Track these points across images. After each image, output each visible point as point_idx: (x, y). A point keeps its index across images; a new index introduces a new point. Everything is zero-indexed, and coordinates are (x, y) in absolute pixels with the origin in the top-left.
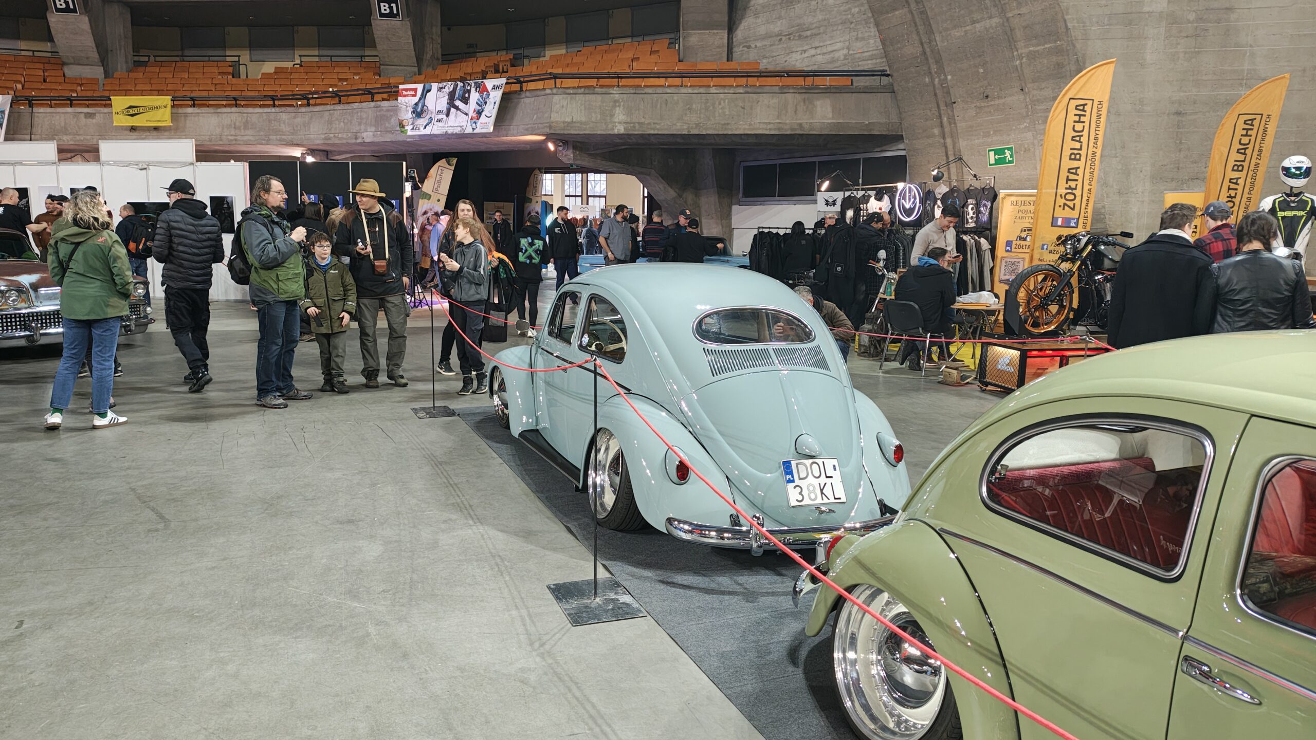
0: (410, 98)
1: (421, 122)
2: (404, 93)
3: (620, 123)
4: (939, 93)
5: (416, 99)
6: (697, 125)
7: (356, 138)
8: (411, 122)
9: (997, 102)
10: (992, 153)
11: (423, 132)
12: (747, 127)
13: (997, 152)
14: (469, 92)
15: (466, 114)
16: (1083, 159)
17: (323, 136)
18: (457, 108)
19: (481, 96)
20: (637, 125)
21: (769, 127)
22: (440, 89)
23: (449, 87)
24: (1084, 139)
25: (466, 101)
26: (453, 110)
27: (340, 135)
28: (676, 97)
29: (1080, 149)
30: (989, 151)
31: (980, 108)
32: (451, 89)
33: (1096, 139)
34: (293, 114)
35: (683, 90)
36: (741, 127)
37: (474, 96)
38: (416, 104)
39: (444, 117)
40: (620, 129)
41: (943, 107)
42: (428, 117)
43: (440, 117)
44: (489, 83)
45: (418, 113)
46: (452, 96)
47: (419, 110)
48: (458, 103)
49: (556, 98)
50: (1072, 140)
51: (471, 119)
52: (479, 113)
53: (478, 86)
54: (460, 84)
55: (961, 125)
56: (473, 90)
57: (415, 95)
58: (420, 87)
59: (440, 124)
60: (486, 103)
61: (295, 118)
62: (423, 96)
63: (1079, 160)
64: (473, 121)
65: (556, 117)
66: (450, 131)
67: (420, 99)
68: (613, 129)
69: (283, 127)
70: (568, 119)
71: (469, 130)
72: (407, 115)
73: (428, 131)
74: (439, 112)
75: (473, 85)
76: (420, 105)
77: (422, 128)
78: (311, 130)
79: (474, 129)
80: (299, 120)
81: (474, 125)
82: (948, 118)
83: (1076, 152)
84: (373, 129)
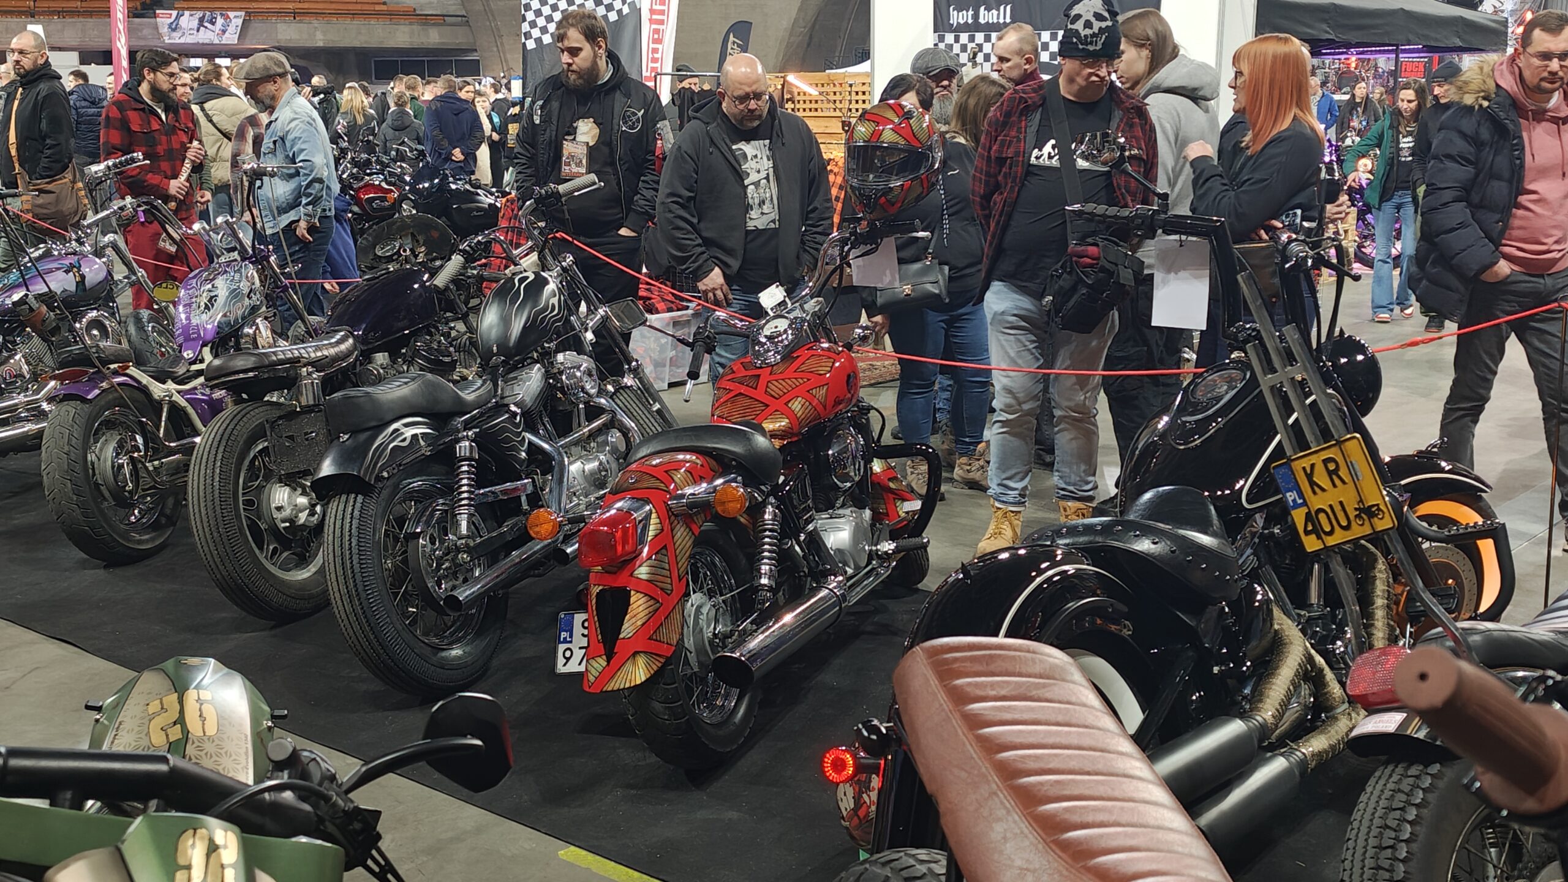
0: (165, 19)
1: (174, 34)
2: (160, 15)
3: (320, 40)
5: (171, 20)
8: (168, 34)
11: (179, 41)
14: (216, 18)
15: (213, 31)
18: (206, 28)
19: (226, 22)
20: (331, 41)
22: (191, 15)
23: (200, 14)
25: (213, 24)
26: (202, 28)
32: (201, 16)
36: (391, 43)
37: (220, 21)
38: (172, 23)
39: (196, 32)
40: (320, 44)
42: (182, 32)
43: (192, 32)
44: (231, 14)
46: (201, 20)
47: (174, 27)
48: (206, 24)
49: (279, 25)
52: (224, 32)
53: (222, 15)
54: (208, 13)
56: (219, 17)
57: (170, 18)
58: (174, 13)
59: (192, 37)
60: (229, 26)
62: (178, 18)
64: (219, 36)
65: (280, 37)
66: (201, 41)
67: (175, 20)
68: (317, 44)
70: (289, 37)
71: (216, 41)
72: (164, 30)
73: (182, 40)
74: (191, 29)
75: (219, 14)
76: (175, 24)
77: (178, 39)
79: (220, 40)
81: (220, 38)
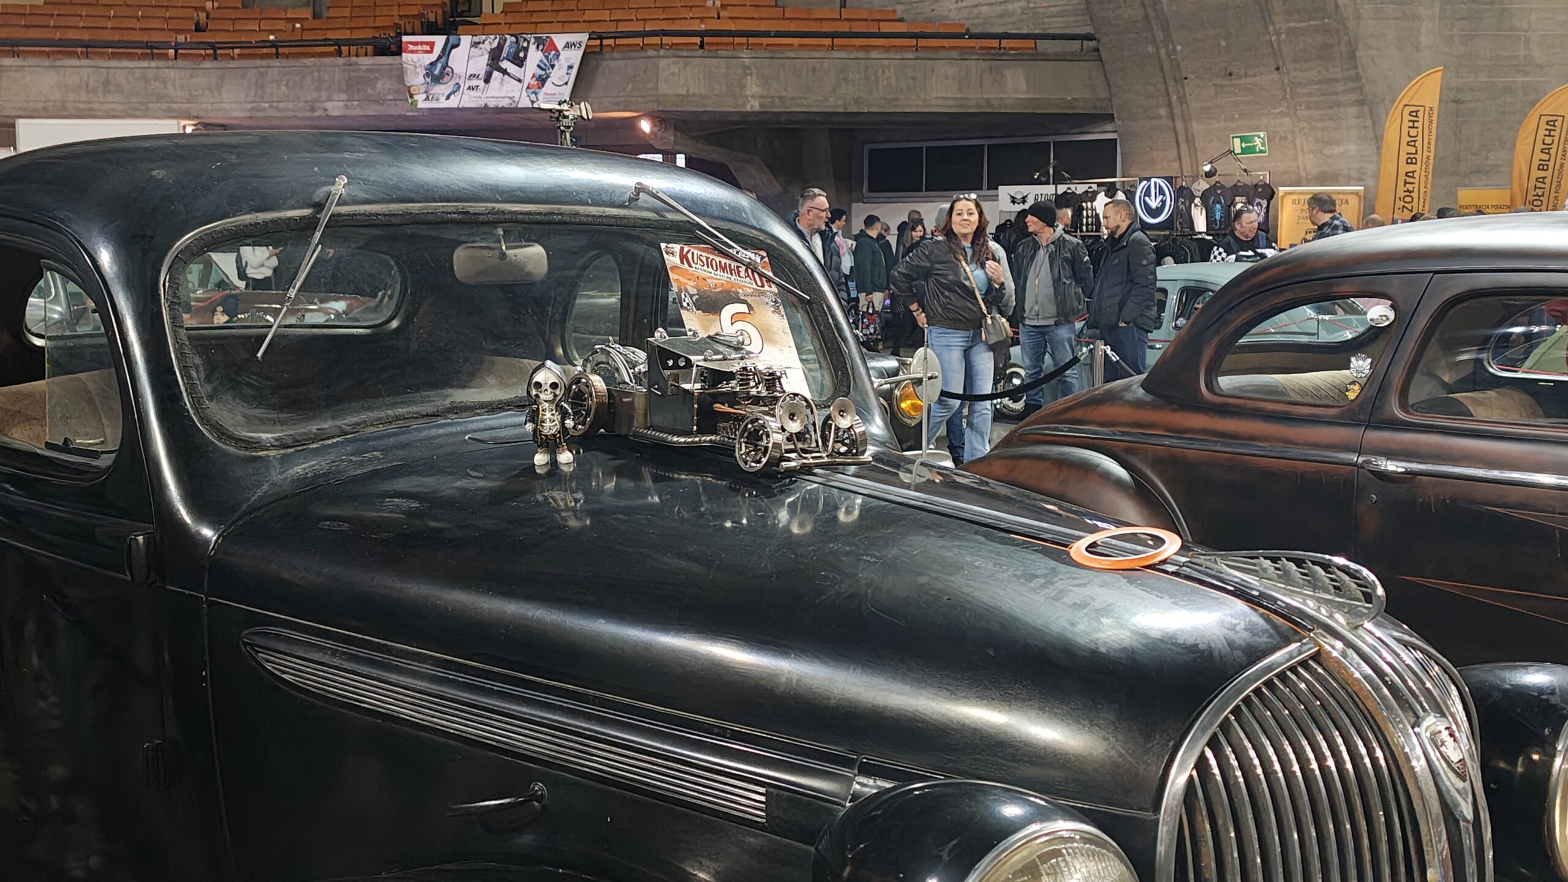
0: (420, 55)
1: (441, 90)
2: (411, 47)
3: (753, 97)
4: (1166, 65)
5: (433, 57)
6: (857, 101)
7: (313, 110)
8: (423, 89)
9: (1243, 81)
10: (1237, 141)
11: (444, 104)
12: (920, 103)
13: (1243, 139)
14: (526, 50)
15: (520, 81)
16: (1419, 162)
17: (249, 106)
18: (504, 72)
19: (547, 57)
20: (777, 99)
21: (949, 103)
22: (475, 45)
23: (491, 42)
24: (1419, 144)
25: (520, 62)
26: (496, 74)
27: (282, 105)
28: (826, 63)
29: (1416, 153)
30: (1233, 138)
31: (1222, 86)
32: (495, 44)
33: (1429, 143)
34: (188, 72)
35: (836, 54)
36: (913, 103)
37: (534, 56)
38: (433, 64)
39: (481, 83)
40: (754, 105)
41: (1171, 83)
42: (453, 82)
43: (474, 83)
44: (560, 40)
45: (438, 73)
46: (495, 57)
47: (436, 72)
48: (505, 65)
49: (665, 62)
50: (1408, 145)
51: (528, 88)
52: (542, 81)
53: (539, 42)
54: (510, 39)
55: (1194, 105)
56: (532, 48)
57: (431, 52)
58: (440, 41)
59: (473, 93)
60: (553, 66)
61: (192, 77)
62: (445, 52)
63: (1416, 164)
64: (530, 91)
65: (664, 88)
66: (491, 104)
67: (440, 57)
68: (744, 105)
69: (170, 90)
70: (682, 91)
71: (525, 103)
72: (417, 79)
73: (453, 103)
74: (473, 76)
75: (533, 40)
76: (439, 65)
77: (444, 98)
78: (224, 95)
79: (533, 102)
80: (200, 80)
81: (533, 97)
82: (1179, 97)
83: (1412, 156)
84: (344, 97)
